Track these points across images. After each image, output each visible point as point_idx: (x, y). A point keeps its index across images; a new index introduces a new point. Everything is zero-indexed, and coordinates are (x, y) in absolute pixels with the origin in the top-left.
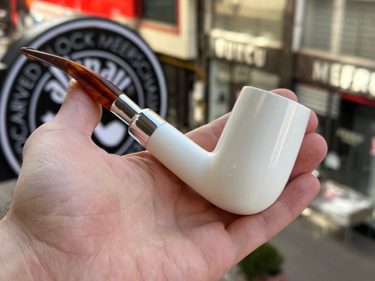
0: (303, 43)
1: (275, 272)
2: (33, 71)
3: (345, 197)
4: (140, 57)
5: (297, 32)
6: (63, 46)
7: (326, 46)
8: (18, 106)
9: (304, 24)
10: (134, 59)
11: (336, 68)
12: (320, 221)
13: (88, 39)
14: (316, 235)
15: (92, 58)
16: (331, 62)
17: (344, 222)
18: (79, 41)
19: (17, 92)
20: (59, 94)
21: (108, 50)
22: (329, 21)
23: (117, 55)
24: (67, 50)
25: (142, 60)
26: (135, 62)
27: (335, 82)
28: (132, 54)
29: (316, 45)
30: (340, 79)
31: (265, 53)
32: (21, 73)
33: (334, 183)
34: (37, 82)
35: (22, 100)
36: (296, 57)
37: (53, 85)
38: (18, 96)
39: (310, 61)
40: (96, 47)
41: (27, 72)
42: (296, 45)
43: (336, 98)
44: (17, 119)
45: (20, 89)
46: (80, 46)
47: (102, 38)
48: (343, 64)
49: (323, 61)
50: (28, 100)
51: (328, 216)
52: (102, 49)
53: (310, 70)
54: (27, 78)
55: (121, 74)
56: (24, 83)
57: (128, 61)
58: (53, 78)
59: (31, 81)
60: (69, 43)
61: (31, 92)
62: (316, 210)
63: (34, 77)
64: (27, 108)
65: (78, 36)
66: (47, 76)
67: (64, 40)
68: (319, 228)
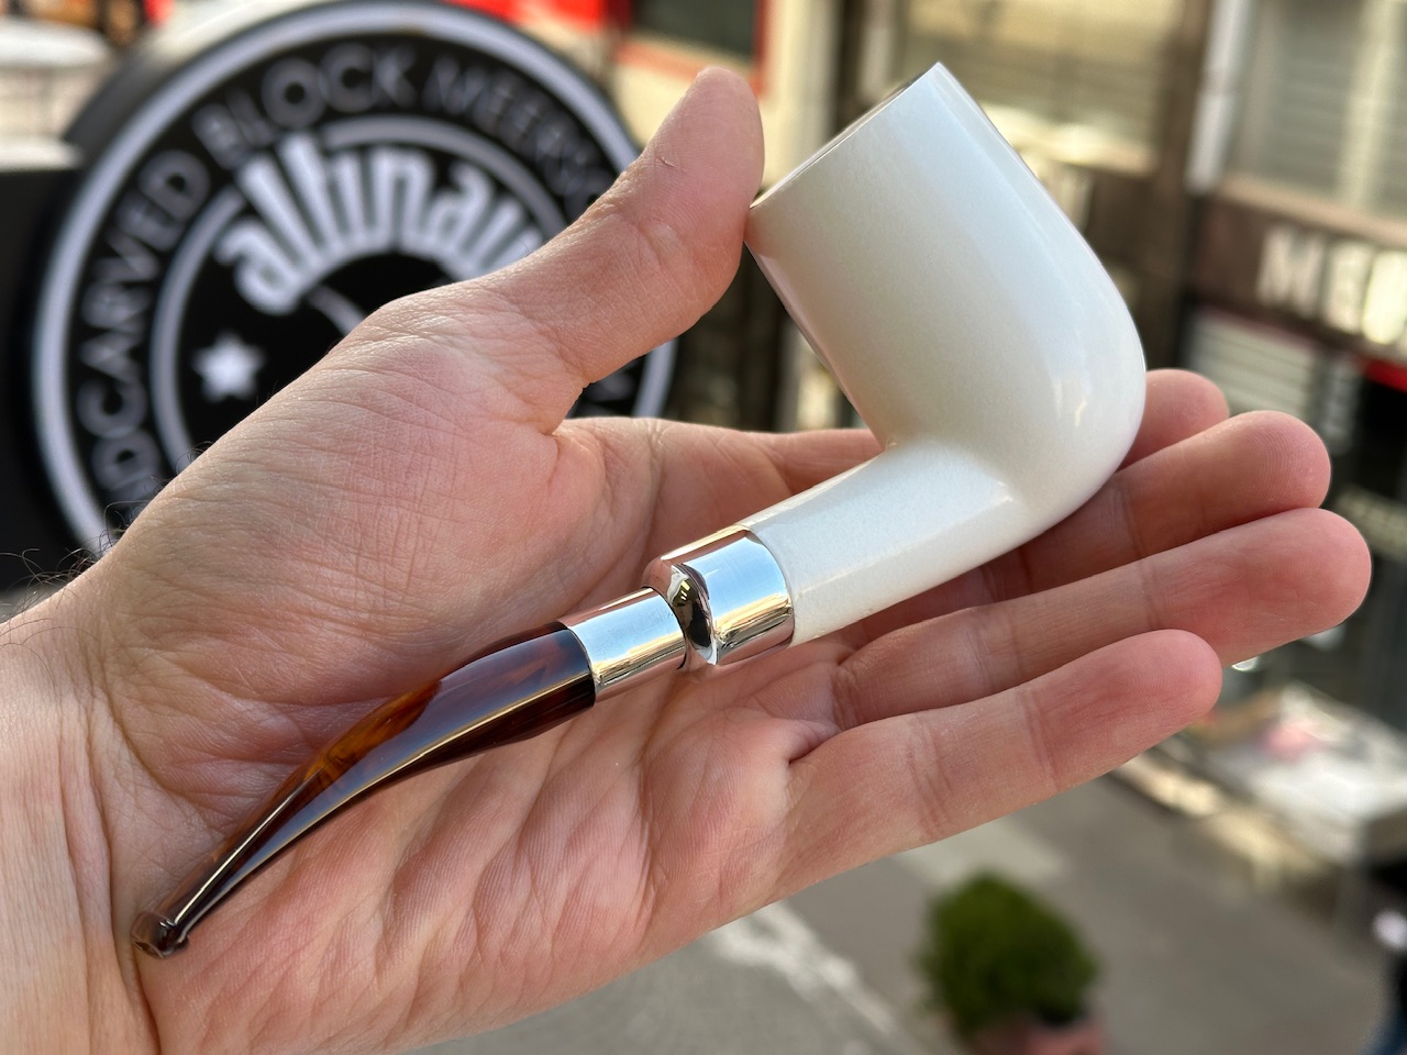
0: (1232, 156)
1: (1061, 1014)
2: (177, 183)
3: (1352, 753)
4: (581, 158)
5: (1213, 117)
6: (295, 94)
7: (1322, 174)
8: (116, 310)
9: (1241, 87)
10: (561, 162)
11: (1350, 261)
12: (1250, 838)
13: (390, 74)
14: (1230, 890)
15: (403, 147)
16: (1335, 237)
17: (1341, 845)
18: (356, 79)
19: (113, 254)
20: (270, 276)
21: (464, 121)
22: (1342, 83)
23: (497, 141)
24: (309, 112)
25: (589, 167)
26: (565, 173)
27: (1343, 316)
28: (552, 140)
29: (1280, 169)
30: (1362, 303)
31: (1084, 188)
32: (132, 185)
33: (1314, 695)
34: (189, 224)
35: (130, 286)
36: (1202, 209)
37: (249, 240)
38: (115, 272)
39: (1252, 226)
40: (419, 106)
41: (156, 181)
42: (1205, 166)
43: (1343, 375)
44: (109, 356)
45: (123, 245)
46: (356, 100)
47: (444, 77)
48: (1381, 246)
49: (1304, 230)
50: (150, 290)
51: (1280, 822)
52: (441, 115)
53: (1253, 261)
54: (153, 208)
55: (508, 216)
56: (140, 223)
57: (536, 168)
58: (251, 212)
59: (167, 218)
60: (320, 84)
61: (165, 259)
62: (1235, 794)
63: (181, 205)
64: (149, 318)
65: (351, 59)
66: (227, 206)
67: (298, 74)
68: (1241, 864)
